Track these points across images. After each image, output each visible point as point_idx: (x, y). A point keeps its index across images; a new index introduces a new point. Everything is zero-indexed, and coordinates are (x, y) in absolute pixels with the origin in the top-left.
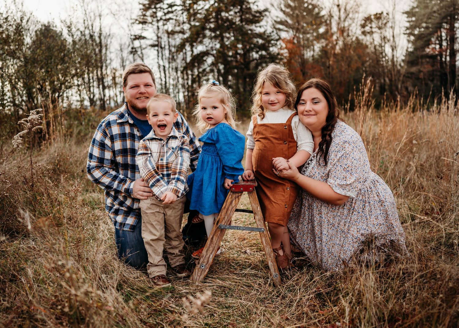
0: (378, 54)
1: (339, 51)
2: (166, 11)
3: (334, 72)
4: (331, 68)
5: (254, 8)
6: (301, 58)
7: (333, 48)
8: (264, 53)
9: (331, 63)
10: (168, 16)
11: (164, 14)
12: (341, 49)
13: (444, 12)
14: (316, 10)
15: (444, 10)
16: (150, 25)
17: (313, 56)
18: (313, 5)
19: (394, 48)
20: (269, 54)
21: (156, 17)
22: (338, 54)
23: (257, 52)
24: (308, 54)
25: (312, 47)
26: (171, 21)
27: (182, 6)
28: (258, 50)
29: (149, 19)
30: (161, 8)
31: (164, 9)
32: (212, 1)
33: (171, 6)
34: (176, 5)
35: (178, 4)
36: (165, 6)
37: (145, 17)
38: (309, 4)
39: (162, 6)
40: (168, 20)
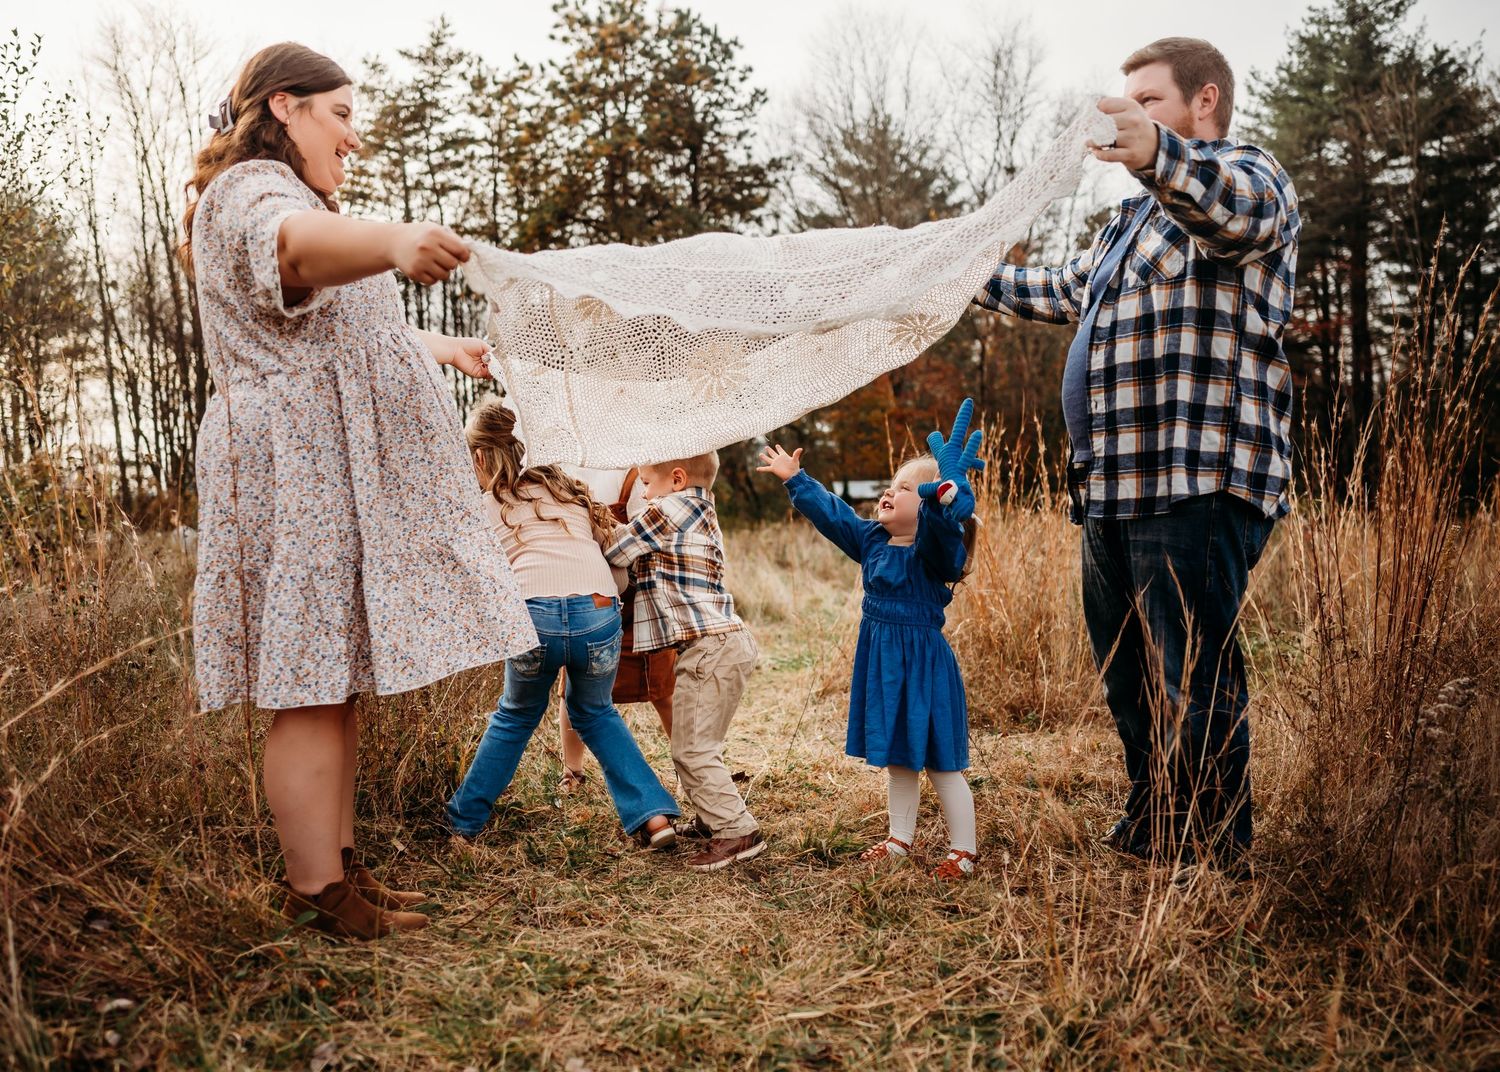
2: (436, 158)
5: (736, 157)
10: (440, 177)
11: (426, 168)
14: (937, 185)
16: (380, 206)
18: (924, 171)
21: (404, 176)
26: (453, 195)
27: (492, 144)
29: (379, 186)
30: (418, 150)
31: (428, 152)
32: (593, 125)
33: (455, 143)
34: (472, 141)
35: (479, 136)
36: (434, 142)
37: (364, 180)
38: (913, 168)
39: (424, 143)
40: (442, 191)
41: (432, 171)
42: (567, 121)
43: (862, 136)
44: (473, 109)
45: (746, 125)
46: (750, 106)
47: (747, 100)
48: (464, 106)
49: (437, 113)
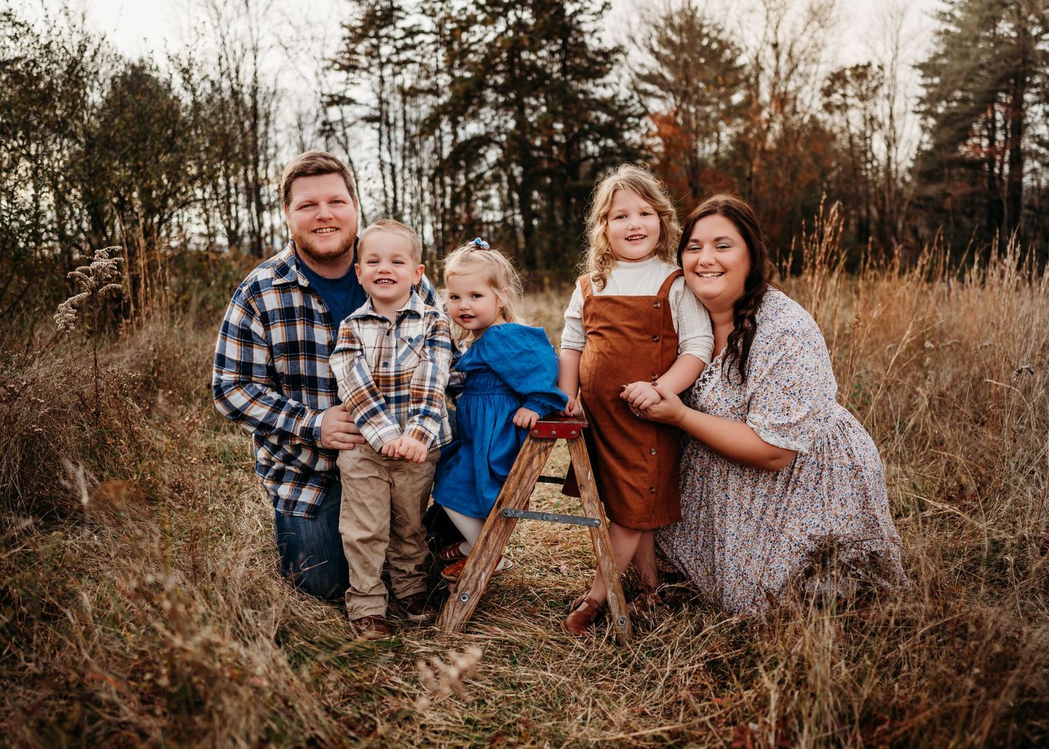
0: (857, 154)
1: (774, 146)
2: (400, 44)
3: (761, 189)
4: (754, 182)
5: (592, 43)
6: (691, 158)
7: (761, 137)
8: (610, 143)
9: (754, 169)
10: (403, 56)
11: (395, 51)
12: (777, 141)
13: (1002, 68)
14: (728, 53)
15: (1002, 63)
16: (364, 74)
17: (716, 154)
18: (720, 42)
19: (890, 143)
20: (622, 145)
21: (379, 56)
22: (770, 152)
23: (596, 141)
24: (706, 150)
25: (715, 135)
26: (410, 66)
27: (435, 33)
28: (598, 136)
29: (364, 61)
30: (388, 37)
31: (395, 40)
32: (501, 26)
33: (411, 33)
34: (423, 32)
35: (427, 29)
36: (399, 34)
37: (355, 57)
38: (712, 41)
39: (392, 34)
40: (403, 64)
41: (398, 51)
42: (484, 23)
43: (677, 21)
44: (424, 12)
45: (599, 24)
46: (600, 12)
47: (599, 8)
48: (419, 10)
49: (401, 14)
